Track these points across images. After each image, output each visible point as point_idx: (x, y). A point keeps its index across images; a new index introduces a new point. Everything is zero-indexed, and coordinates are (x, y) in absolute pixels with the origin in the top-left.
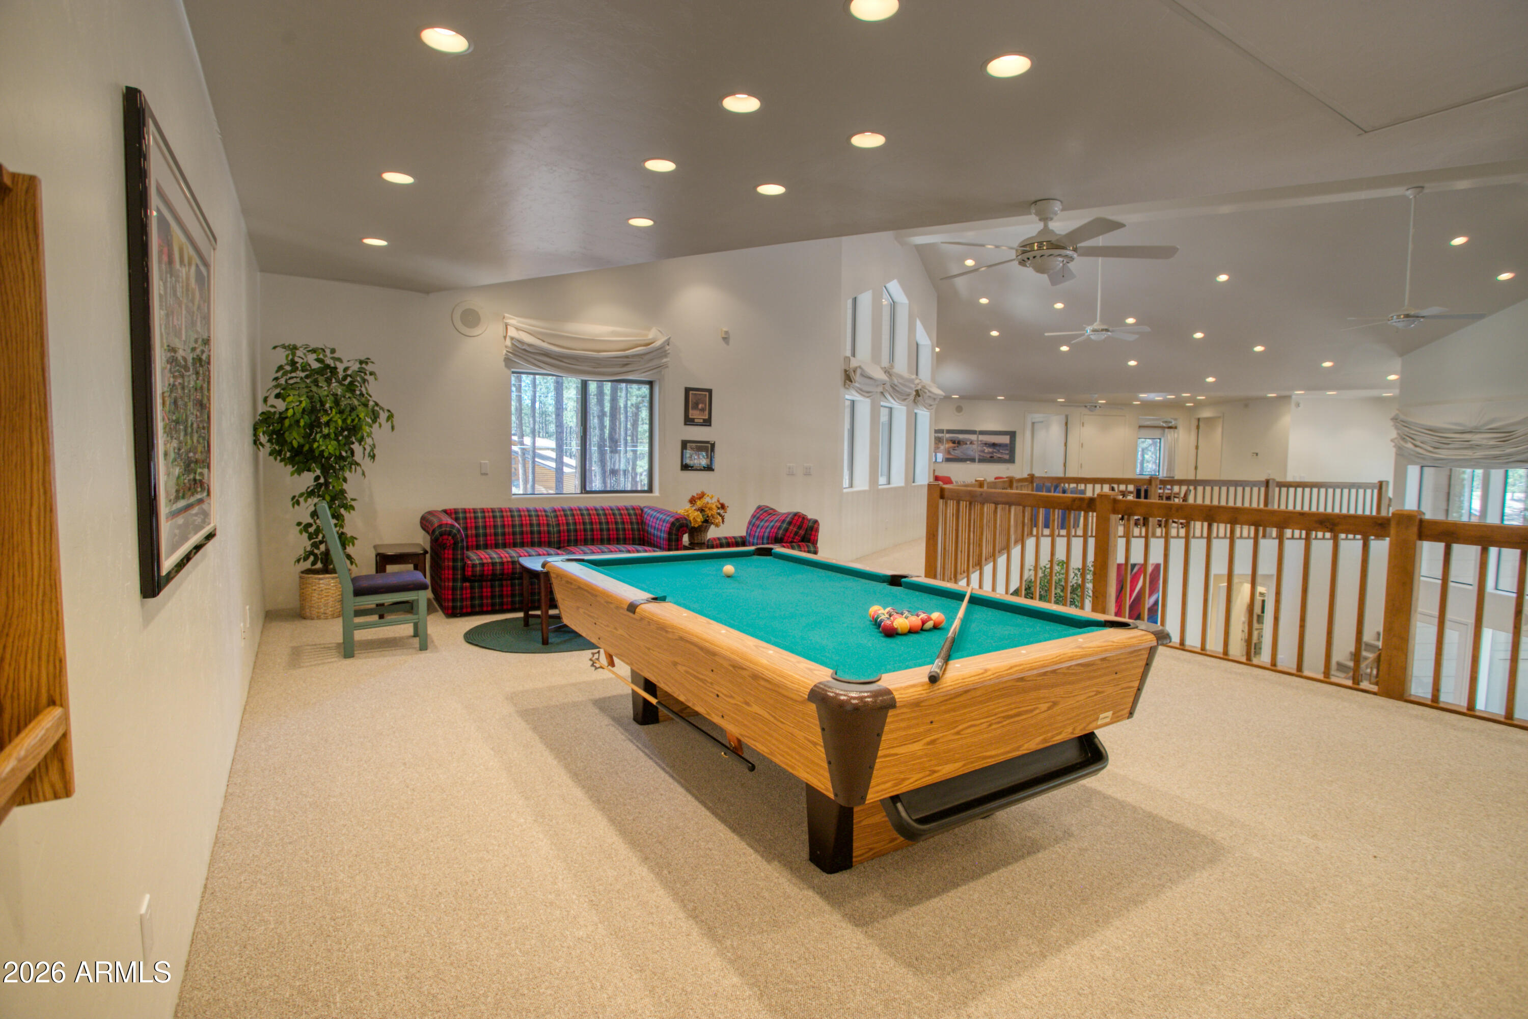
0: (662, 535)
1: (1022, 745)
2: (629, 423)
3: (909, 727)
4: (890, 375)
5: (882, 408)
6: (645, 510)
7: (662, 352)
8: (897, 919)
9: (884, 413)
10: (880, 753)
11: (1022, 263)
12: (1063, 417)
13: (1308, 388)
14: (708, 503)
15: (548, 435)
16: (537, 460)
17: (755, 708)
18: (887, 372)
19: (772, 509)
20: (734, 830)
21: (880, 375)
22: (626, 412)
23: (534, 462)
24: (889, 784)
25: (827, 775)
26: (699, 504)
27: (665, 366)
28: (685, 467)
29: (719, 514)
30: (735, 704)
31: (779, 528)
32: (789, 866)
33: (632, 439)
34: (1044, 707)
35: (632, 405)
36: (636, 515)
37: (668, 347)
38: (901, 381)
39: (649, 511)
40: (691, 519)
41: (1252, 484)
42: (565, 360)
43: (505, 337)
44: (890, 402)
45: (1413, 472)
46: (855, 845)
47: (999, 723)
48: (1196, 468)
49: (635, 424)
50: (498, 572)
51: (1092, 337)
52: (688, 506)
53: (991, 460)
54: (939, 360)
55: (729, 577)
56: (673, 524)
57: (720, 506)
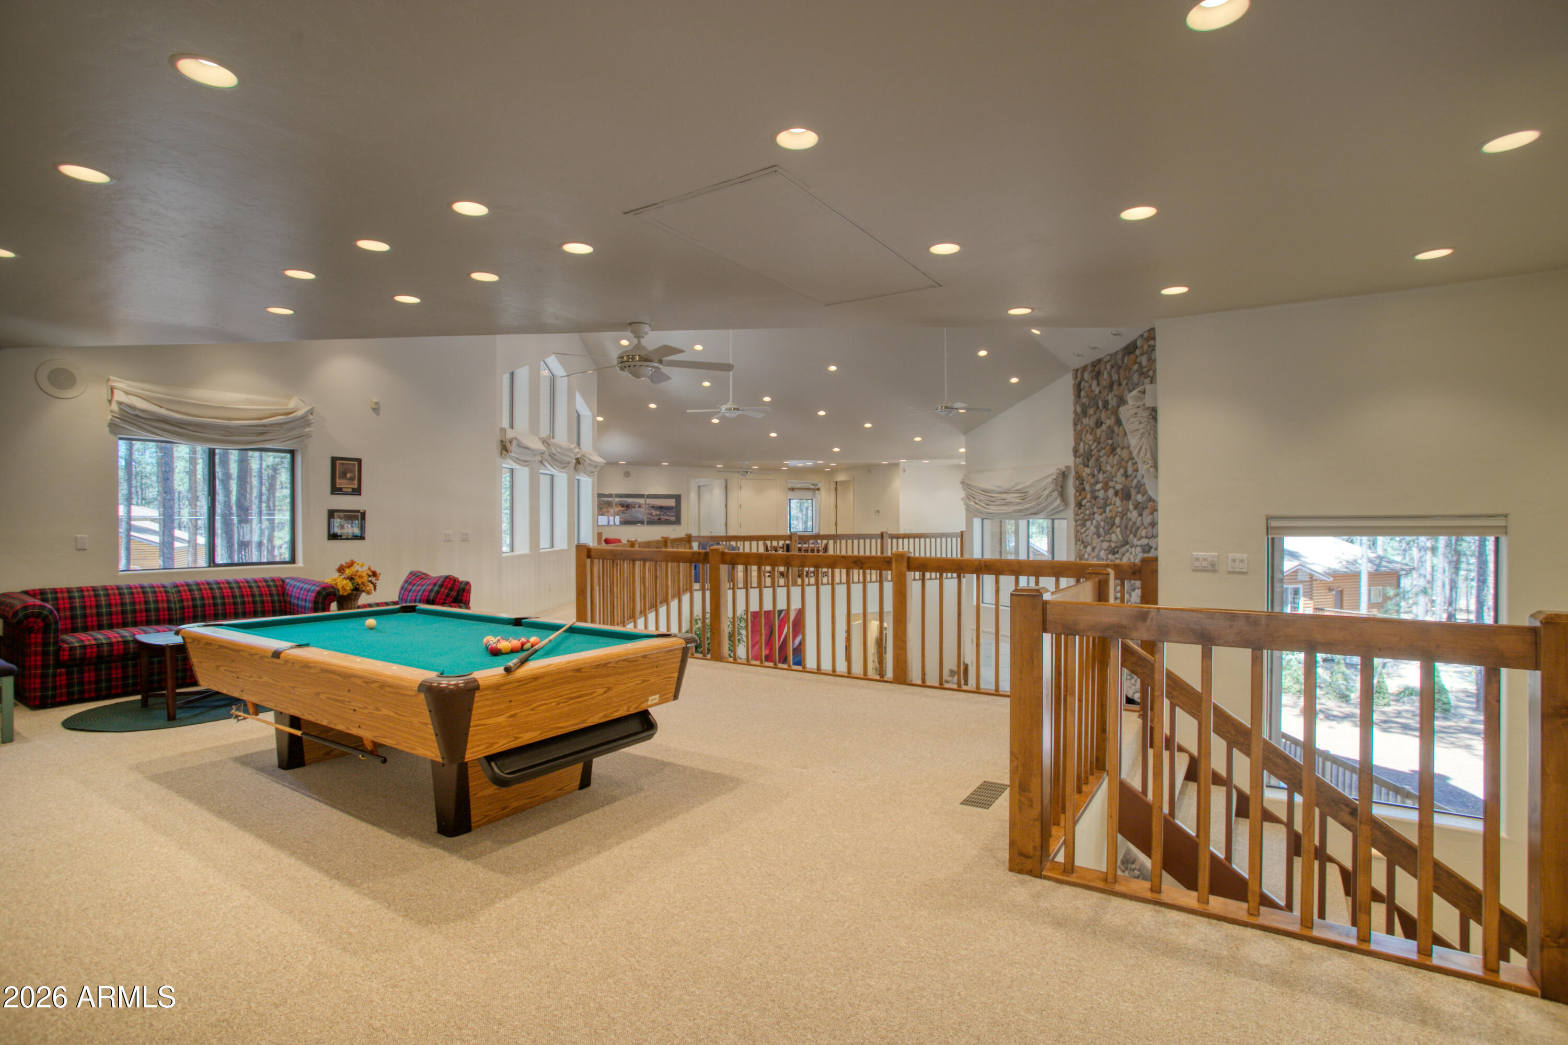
0: (307, 604)
1: (587, 719)
2: (264, 488)
3: (493, 705)
4: (548, 445)
5: (541, 475)
6: (287, 581)
7: (304, 421)
8: (500, 852)
9: (544, 483)
10: (472, 724)
11: (622, 369)
12: (723, 482)
13: (908, 458)
14: (357, 571)
15: (146, 502)
16: (133, 533)
17: (385, 711)
18: (545, 442)
19: (424, 574)
20: (374, 824)
21: (538, 445)
22: (261, 477)
23: (129, 536)
24: (483, 747)
25: (436, 745)
26: (348, 572)
27: (309, 436)
28: (333, 537)
29: (371, 582)
30: (369, 713)
31: (431, 591)
32: (422, 837)
33: (268, 507)
34: (601, 691)
35: (268, 466)
36: (276, 586)
37: (311, 417)
38: (559, 450)
39: (292, 582)
40: (340, 587)
41: (871, 537)
42: (187, 427)
43: (110, 401)
44: (550, 470)
45: (977, 522)
46: (473, 813)
47: (565, 702)
48: (836, 524)
49: (272, 488)
50: (105, 654)
51: (727, 415)
52: (336, 575)
53: (660, 522)
54: (601, 429)
55: (371, 629)
56: (319, 593)
57: (371, 574)
